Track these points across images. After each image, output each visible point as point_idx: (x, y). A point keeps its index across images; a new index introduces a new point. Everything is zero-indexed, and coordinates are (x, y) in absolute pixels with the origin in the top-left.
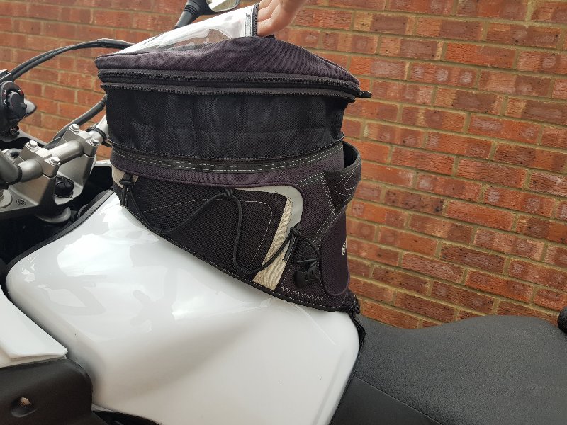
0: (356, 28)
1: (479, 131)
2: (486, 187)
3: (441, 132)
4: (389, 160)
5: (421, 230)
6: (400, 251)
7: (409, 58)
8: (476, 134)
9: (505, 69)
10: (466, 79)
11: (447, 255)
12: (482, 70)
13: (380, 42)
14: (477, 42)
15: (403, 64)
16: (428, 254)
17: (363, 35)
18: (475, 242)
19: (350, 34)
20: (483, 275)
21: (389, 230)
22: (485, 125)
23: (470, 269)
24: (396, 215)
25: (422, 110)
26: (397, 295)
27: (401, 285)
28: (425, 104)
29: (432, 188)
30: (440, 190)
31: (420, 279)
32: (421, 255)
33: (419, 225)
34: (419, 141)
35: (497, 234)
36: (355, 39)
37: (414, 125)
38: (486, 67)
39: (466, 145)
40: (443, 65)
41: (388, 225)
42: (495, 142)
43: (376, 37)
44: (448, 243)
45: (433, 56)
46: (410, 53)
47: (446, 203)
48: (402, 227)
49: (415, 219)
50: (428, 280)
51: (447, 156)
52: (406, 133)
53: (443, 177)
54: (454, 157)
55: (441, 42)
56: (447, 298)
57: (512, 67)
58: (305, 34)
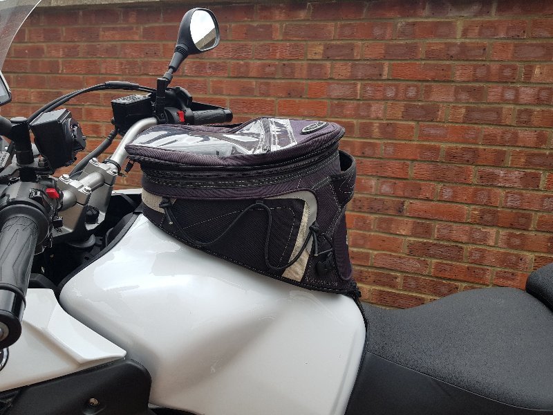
0: (309, 57)
1: (428, 137)
2: (440, 186)
3: (394, 142)
5: (387, 231)
6: (371, 251)
7: (360, 80)
8: (426, 140)
9: (444, 81)
10: (412, 93)
11: (413, 249)
12: (425, 84)
13: (332, 67)
14: (417, 60)
15: (355, 85)
16: (395, 252)
17: (317, 62)
18: (436, 236)
19: (304, 62)
20: (447, 264)
21: (360, 234)
22: (432, 132)
23: (434, 261)
24: (364, 220)
25: (376, 124)
26: (372, 292)
27: (375, 282)
28: (378, 118)
29: (392, 192)
30: (400, 193)
31: (392, 275)
32: (389, 253)
33: (385, 226)
34: (376, 151)
35: (455, 226)
36: (310, 67)
37: (371, 138)
38: (428, 81)
39: (418, 150)
40: (390, 82)
42: (443, 146)
43: (328, 63)
44: (412, 239)
45: (380, 75)
46: (360, 75)
47: (407, 203)
48: (370, 230)
49: (381, 221)
50: (399, 274)
51: (402, 162)
52: (364, 145)
53: (401, 181)
54: (409, 162)
55: (387, 63)
56: (417, 289)
57: (450, 79)
58: (264, 66)
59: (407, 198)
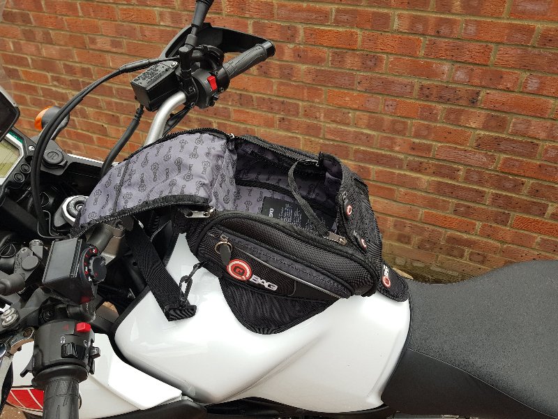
2: (525, 75)
3: (478, 19)
4: (422, 53)
5: (456, 122)
6: (434, 143)
8: (519, 18)
11: (481, 144)
16: (461, 145)
18: (510, 130)
21: (423, 125)
22: (529, 7)
23: (503, 156)
24: (430, 109)
27: (434, 174)
29: (467, 80)
30: (477, 81)
32: (455, 146)
33: (454, 117)
34: (454, 30)
35: (534, 121)
37: (450, 12)
39: (507, 31)
41: (422, 119)
42: (540, 26)
44: (482, 133)
47: (482, 94)
48: (436, 121)
49: (450, 112)
50: (461, 167)
51: (484, 44)
52: (441, 22)
53: (480, 67)
59: (484, 87)
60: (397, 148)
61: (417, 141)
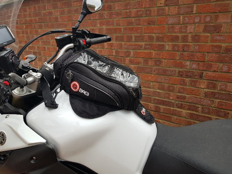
0: (158, 5)
1: (216, 41)
2: (221, 65)
3: (199, 44)
4: (178, 58)
5: (195, 86)
6: (187, 95)
7: (182, 14)
8: (214, 42)
9: (226, 12)
10: (208, 19)
11: (206, 95)
12: (215, 14)
13: (169, 9)
14: (211, 2)
15: (180, 17)
16: (198, 96)
17: (161, 8)
18: (219, 89)
19: (156, 8)
20: (224, 102)
21: (181, 87)
22: (218, 38)
23: (217, 100)
24: (184, 81)
25: (190, 35)
26: (187, 114)
27: (189, 109)
28: (191, 33)
29: (197, 68)
30: (201, 68)
31: (196, 106)
32: (195, 96)
33: (194, 83)
34: (190, 49)
35: (228, 84)
36: (158, 10)
37: (187, 42)
39: (211, 48)
40: (197, 15)
41: (180, 85)
42: (224, 45)
43: (167, 8)
44: (207, 90)
45: (192, 11)
46: (182, 12)
47: (204, 73)
48: (186, 85)
49: (192, 81)
50: (200, 106)
51: (202, 53)
52: (184, 46)
53: (202, 62)
54: (206, 54)
55: (195, 5)
56: (209, 113)
57: (229, 11)
58: (138, 11)
59: (205, 70)
60: (171, 98)
61: (179, 94)
